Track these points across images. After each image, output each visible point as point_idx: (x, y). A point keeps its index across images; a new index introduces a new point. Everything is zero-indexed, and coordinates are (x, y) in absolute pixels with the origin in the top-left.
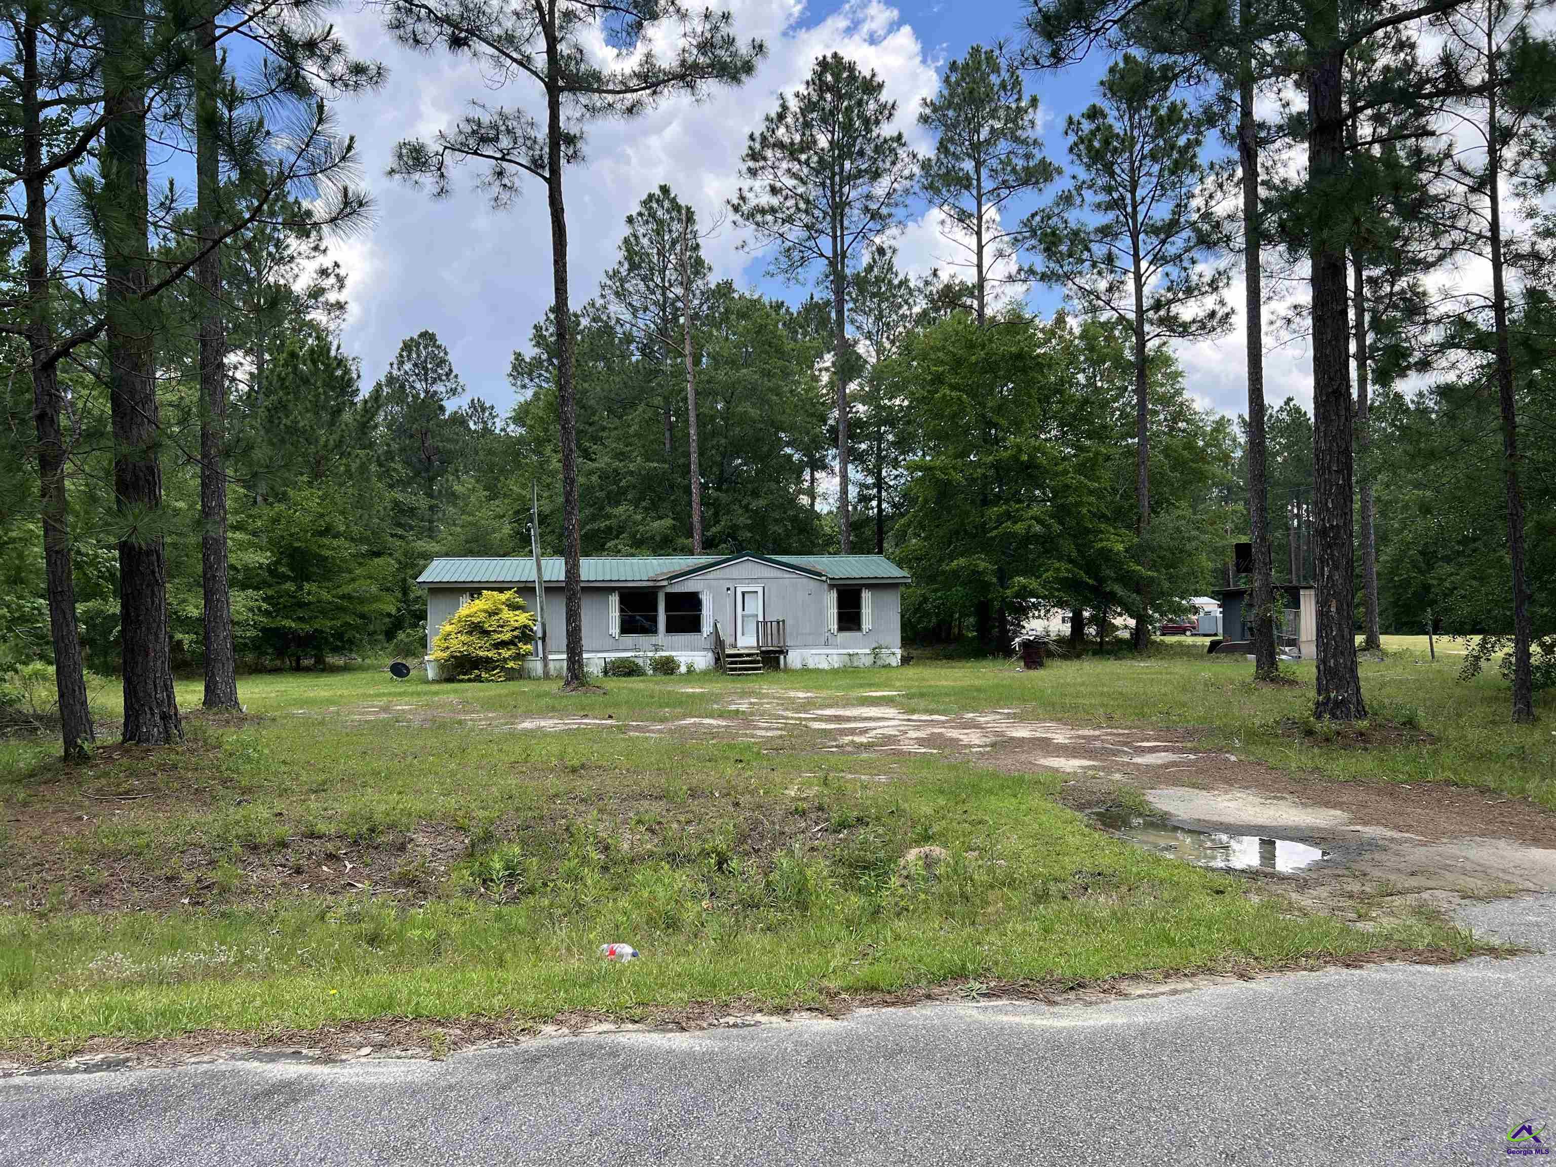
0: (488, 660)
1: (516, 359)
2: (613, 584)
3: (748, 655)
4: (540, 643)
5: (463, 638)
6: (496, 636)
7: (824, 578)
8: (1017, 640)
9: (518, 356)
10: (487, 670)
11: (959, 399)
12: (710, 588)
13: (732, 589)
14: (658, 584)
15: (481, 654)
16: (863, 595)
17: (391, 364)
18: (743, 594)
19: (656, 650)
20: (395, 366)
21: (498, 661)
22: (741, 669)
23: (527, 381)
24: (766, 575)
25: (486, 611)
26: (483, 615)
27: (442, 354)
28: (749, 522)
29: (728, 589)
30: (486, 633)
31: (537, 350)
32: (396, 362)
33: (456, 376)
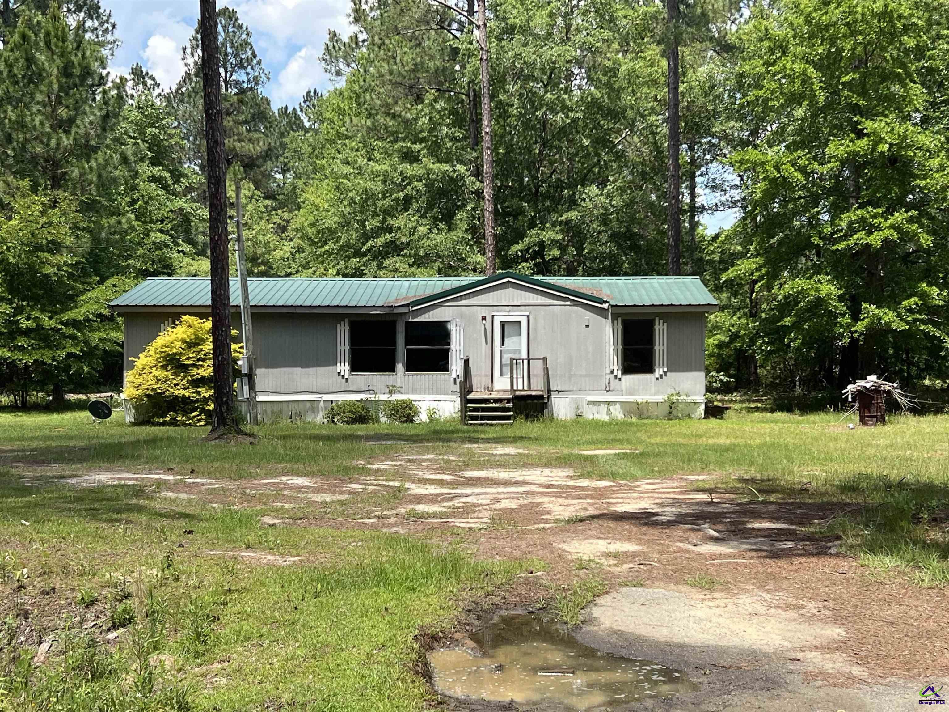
0: (186, 400)
1: (331, 40)
2: (341, 311)
3: (496, 401)
4: (245, 380)
5: (156, 372)
6: (194, 371)
7: (606, 306)
8: (850, 387)
9: (334, 36)
10: (186, 413)
11: (804, 73)
12: (462, 316)
13: (489, 319)
14: (396, 311)
15: (176, 393)
16: (657, 327)
17: (184, 49)
18: (503, 325)
19: (391, 393)
20: (188, 51)
21: (197, 401)
22: (483, 418)
23: (341, 66)
24: (531, 302)
25: (184, 341)
26: (178, 344)
27: (244, 36)
28: (560, 237)
29: (484, 318)
30: (185, 368)
31: (355, 28)
32: (188, 46)
33: (259, 63)
